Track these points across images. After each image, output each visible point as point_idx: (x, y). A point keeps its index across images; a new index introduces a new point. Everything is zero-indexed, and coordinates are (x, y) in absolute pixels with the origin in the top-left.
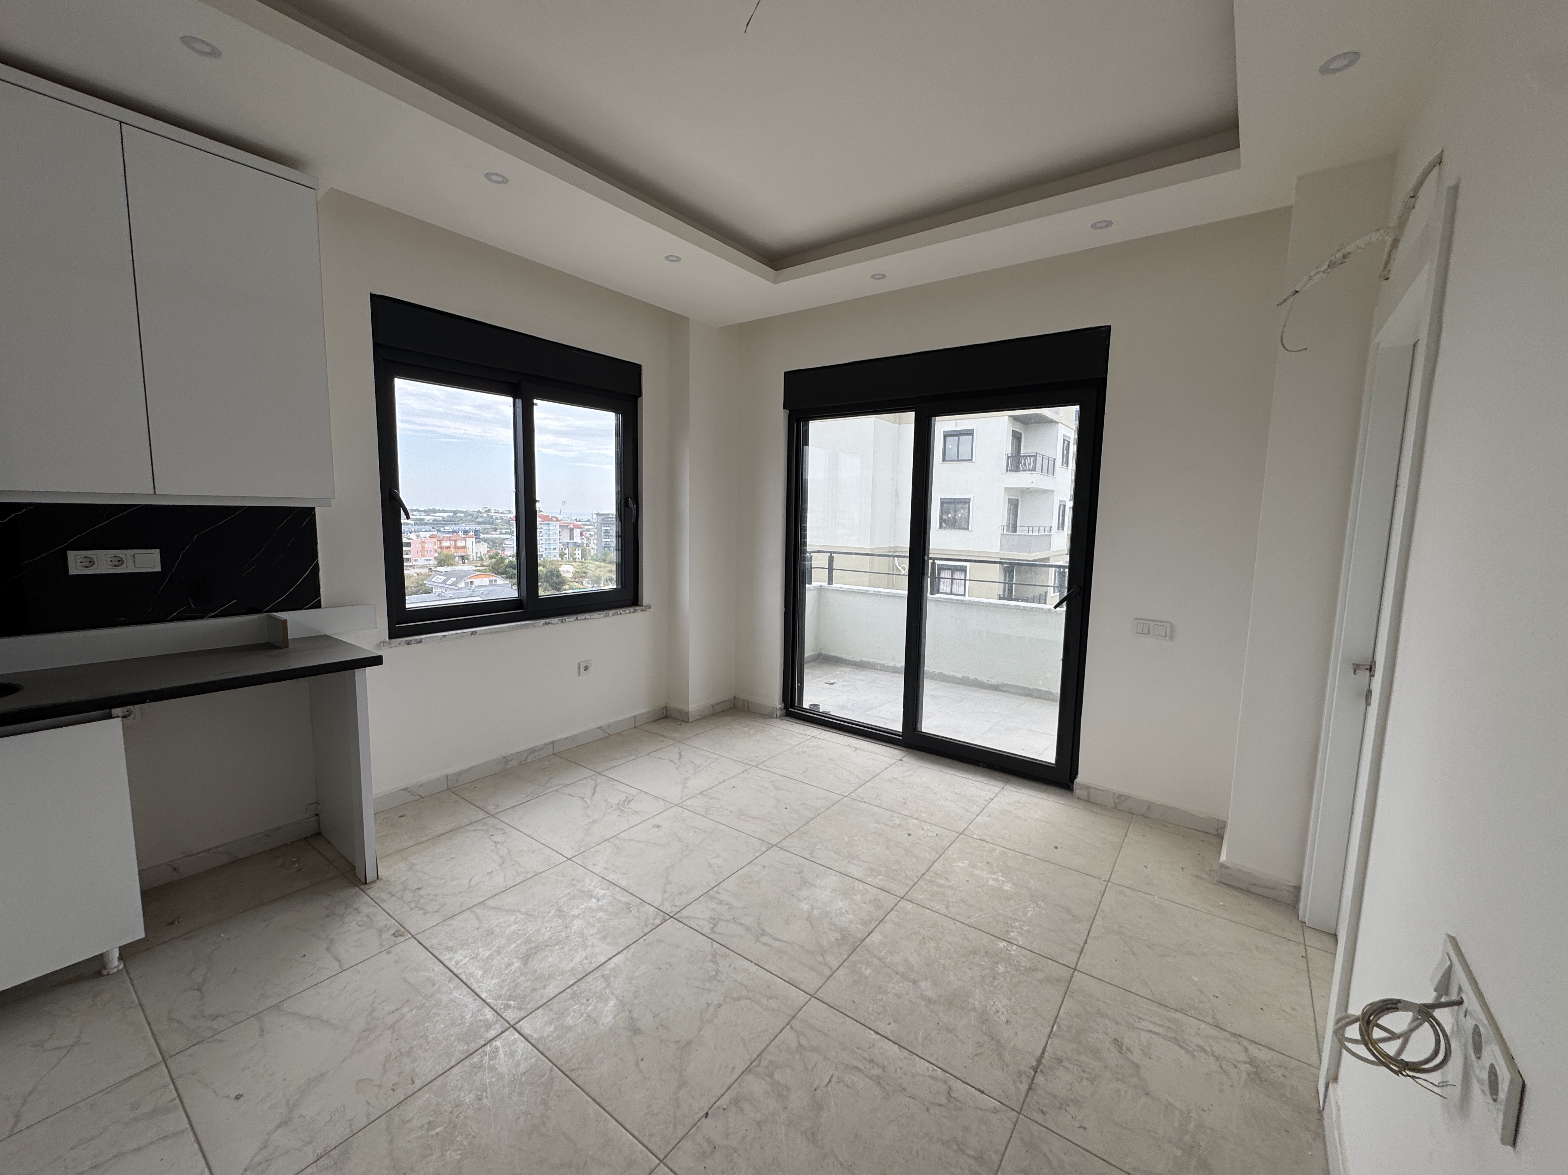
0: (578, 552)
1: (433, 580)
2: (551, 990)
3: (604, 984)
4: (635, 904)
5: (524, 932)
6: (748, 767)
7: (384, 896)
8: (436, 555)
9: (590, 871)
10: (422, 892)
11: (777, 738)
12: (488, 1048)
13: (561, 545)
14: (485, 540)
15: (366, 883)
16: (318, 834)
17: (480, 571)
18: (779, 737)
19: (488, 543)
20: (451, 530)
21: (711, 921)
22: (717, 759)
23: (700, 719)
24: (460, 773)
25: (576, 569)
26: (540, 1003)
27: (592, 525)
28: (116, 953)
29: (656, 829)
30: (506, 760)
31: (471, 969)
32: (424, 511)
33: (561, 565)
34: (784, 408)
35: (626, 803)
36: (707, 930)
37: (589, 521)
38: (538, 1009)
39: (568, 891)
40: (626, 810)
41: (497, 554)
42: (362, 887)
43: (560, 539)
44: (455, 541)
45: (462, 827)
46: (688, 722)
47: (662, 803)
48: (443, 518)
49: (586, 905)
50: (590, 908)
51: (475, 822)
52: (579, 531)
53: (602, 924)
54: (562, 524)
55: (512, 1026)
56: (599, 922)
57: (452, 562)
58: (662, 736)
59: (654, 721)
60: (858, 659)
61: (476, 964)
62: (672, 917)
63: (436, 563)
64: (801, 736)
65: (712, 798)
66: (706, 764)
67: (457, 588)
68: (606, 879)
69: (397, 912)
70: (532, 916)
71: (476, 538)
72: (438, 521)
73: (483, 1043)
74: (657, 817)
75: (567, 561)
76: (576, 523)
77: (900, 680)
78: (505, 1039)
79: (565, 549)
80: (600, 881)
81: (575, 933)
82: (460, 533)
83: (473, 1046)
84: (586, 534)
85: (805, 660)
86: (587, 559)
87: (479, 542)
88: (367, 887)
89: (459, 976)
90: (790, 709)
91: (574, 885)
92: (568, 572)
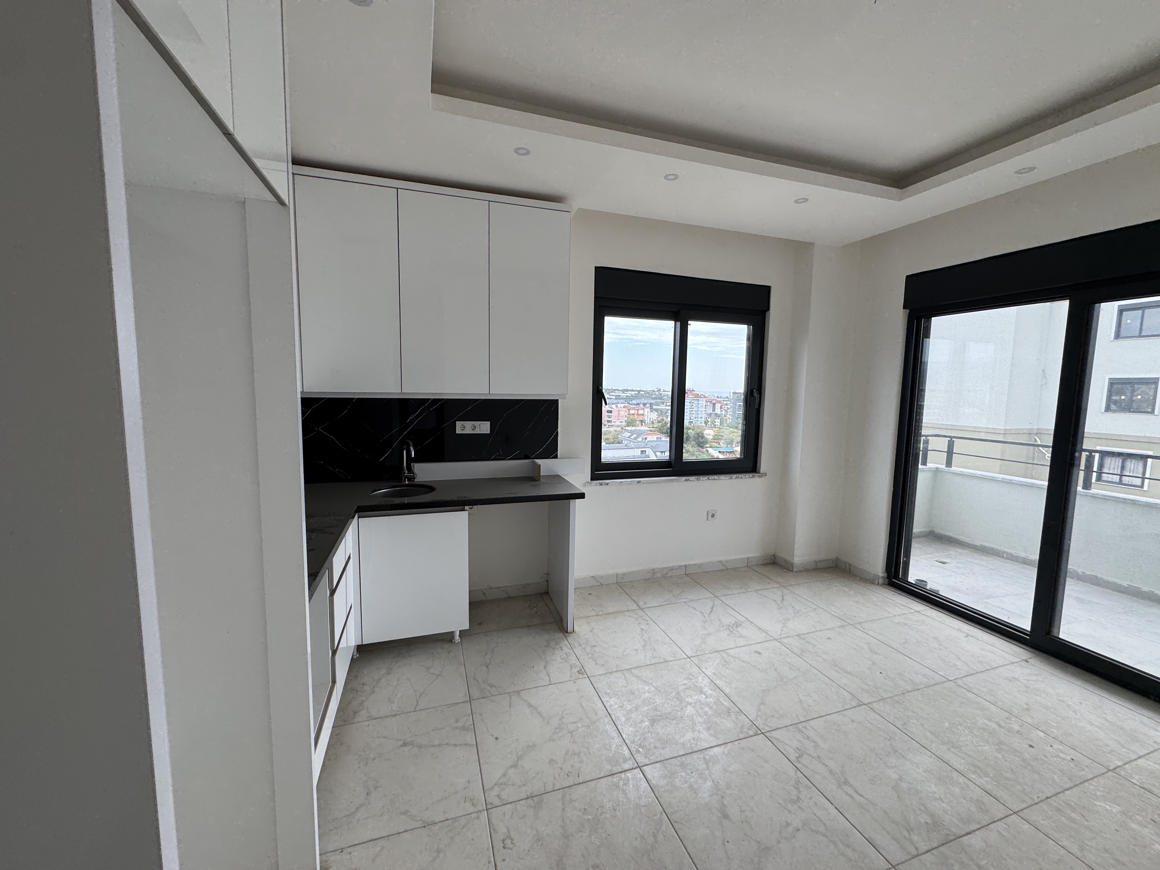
0: (718, 421)
1: (623, 435)
2: (667, 753)
3: (704, 766)
4: (734, 711)
5: (654, 701)
6: (845, 624)
7: (576, 644)
8: (626, 419)
9: (703, 671)
10: (596, 649)
11: (877, 603)
12: (623, 775)
13: (706, 415)
14: (656, 410)
15: (567, 632)
16: (547, 593)
17: (651, 431)
18: (879, 604)
19: (658, 412)
20: (636, 403)
21: (797, 751)
22: (815, 609)
23: (804, 571)
24: (624, 574)
25: (715, 433)
26: (659, 759)
27: (729, 401)
28: (458, 633)
29: (756, 655)
30: (654, 571)
31: (619, 714)
32: (621, 390)
33: (705, 429)
34: (903, 309)
35: (735, 626)
36: (793, 758)
37: (727, 397)
38: (657, 762)
39: (686, 682)
40: (734, 632)
41: (663, 420)
42: (565, 634)
43: (705, 411)
44: (638, 410)
45: (622, 612)
46: (792, 571)
47: (764, 634)
48: (632, 394)
49: (697, 697)
50: (700, 701)
51: (631, 610)
52: (719, 405)
53: (708, 717)
54: (708, 400)
55: (639, 767)
56: (706, 715)
57: (634, 424)
58: (769, 578)
59: (763, 565)
60: (978, 543)
61: (622, 712)
62: (763, 733)
63: (626, 424)
64: (903, 607)
65: (809, 643)
66: (804, 611)
67: (636, 441)
68: (714, 683)
69: (581, 658)
70: (659, 691)
71: (651, 409)
72: (629, 397)
73: (621, 770)
74: (758, 645)
75: (709, 427)
76: (717, 399)
77: (1032, 574)
78: (634, 774)
79: (709, 418)
80: (709, 683)
81: (687, 716)
82: (641, 405)
83: (615, 770)
84: (724, 407)
85: (913, 536)
86: (724, 426)
87: (652, 412)
88: (567, 635)
89: (611, 715)
90: (893, 580)
91: (691, 679)
92: (709, 434)
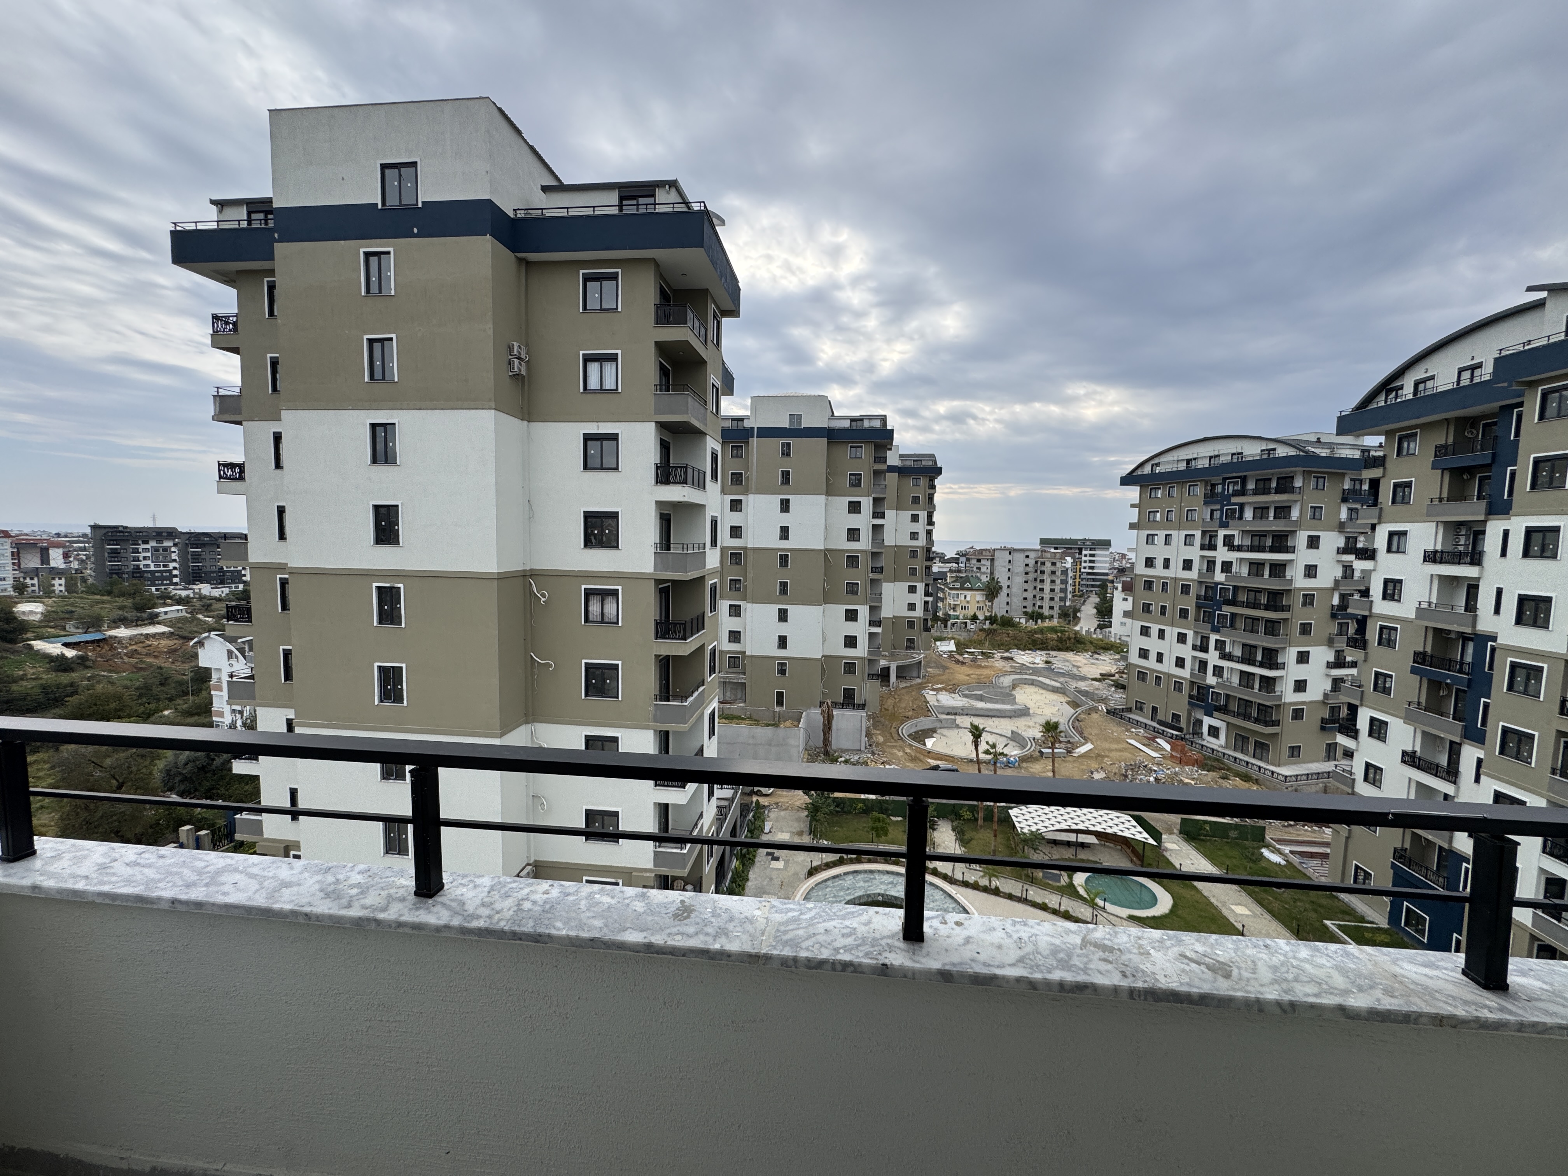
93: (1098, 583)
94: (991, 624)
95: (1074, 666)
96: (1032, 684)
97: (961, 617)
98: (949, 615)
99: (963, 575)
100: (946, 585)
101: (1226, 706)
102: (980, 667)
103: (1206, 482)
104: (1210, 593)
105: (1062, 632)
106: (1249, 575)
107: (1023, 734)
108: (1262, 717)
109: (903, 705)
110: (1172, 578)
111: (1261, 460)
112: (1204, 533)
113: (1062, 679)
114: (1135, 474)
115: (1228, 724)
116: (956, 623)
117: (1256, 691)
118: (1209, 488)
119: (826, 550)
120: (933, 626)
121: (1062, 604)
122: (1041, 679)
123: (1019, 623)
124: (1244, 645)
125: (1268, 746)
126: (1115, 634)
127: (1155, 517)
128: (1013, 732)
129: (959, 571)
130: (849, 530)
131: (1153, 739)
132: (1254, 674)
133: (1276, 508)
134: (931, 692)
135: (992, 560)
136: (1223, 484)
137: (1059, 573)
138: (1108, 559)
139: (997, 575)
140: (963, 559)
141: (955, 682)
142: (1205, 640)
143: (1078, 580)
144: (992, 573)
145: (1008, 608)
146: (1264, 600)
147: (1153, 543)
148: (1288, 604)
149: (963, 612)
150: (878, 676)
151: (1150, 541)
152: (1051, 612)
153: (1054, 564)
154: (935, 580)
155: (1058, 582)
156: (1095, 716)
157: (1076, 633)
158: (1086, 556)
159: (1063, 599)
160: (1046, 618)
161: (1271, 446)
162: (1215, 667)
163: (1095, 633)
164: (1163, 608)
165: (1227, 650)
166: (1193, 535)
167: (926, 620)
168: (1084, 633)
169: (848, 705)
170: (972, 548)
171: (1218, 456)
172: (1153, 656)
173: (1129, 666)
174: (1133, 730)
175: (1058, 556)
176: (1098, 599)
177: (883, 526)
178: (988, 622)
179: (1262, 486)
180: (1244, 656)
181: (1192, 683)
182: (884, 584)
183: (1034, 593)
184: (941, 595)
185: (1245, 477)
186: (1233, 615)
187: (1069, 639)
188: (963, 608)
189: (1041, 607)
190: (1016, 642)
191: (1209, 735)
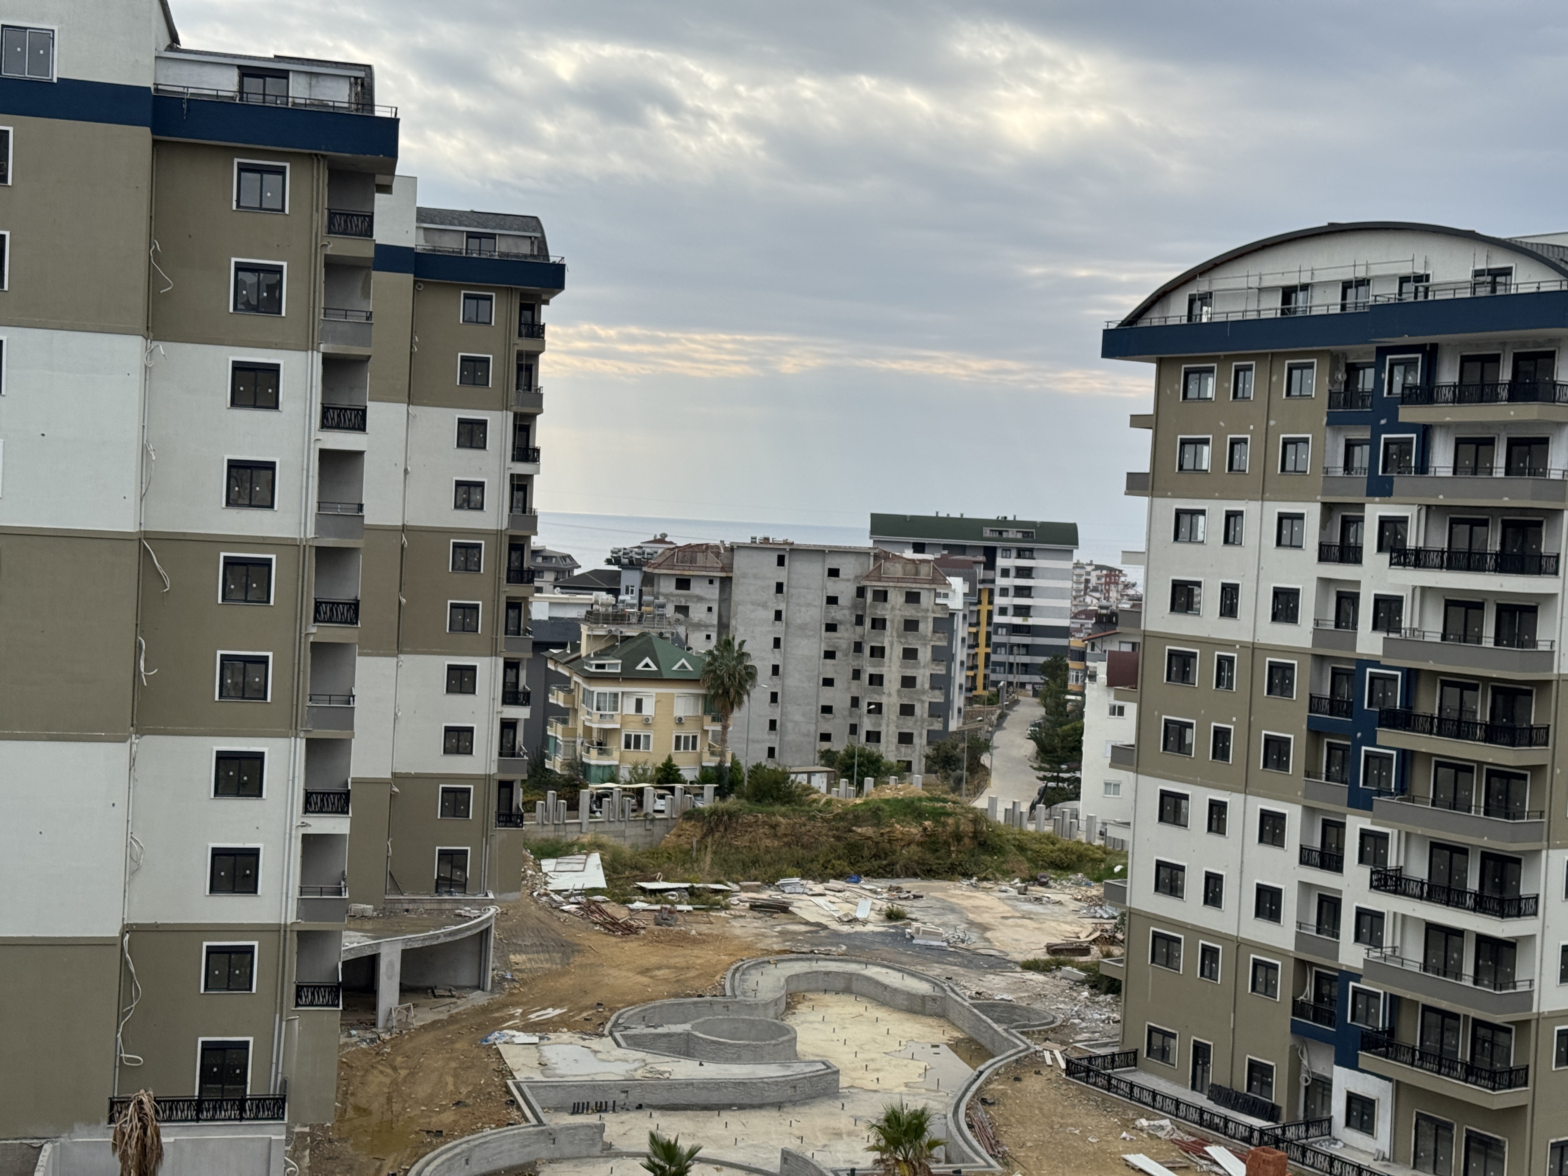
93: (1041, 660)
94: (721, 793)
95: (971, 924)
96: (847, 990)
97: (624, 773)
98: (586, 767)
99: (631, 632)
100: (575, 662)
101: (1391, 1032)
102: (684, 939)
103: (1335, 358)
104: (1345, 690)
105: (938, 815)
106: (1444, 637)
107: (819, 1158)
108: (1483, 1062)
109: (422, 1090)
110: (1243, 645)
111: (1474, 299)
112: (1328, 509)
113: (936, 970)
114: (1144, 323)
115: (1398, 1086)
116: (608, 794)
117: (1468, 982)
118: (1341, 376)
119: (148, 536)
120: (530, 806)
121: (937, 726)
122: (874, 972)
123: (808, 789)
124: (1436, 847)
125: (1498, 1145)
126: (1090, 819)
127: (1197, 456)
128: (786, 1156)
129: (619, 618)
130: (233, 465)
131: (1197, 1148)
132: (1460, 933)
133: (1512, 443)
134: (522, 1037)
135: (726, 582)
136: (1378, 367)
137: (927, 627)
138: (1068, 584)
139: (739, 633)
140: (631, 578)
141: (602, 995)
142: (1332, 832)
143: (982, 650)
144: (723, 626)
145: (772, 740)
146: (1482, 712)
147: (1192, 539)
148: (1542, 723)
149: (633, 755)
150: (334, 990)
151: (1184, 530)
152: (906, 753)
153: (913, 598)
154: (540, 647)
155: (925, 654)
156: (1033, 1084)
157: (979, 818)
158: (1005, 573)
159: (939, 711)
160: (889, 771)
161: (1500, 261)
162: (1361, 913)
163: (1032, 818)
164: (1221, 735)
165: (1392, 863)
166: (1300, 517)
167: (506, 786)
168: (1000, 817)
169: (218, 1105)
170: (662, 540)
171: (1363, 282)
172: (1194, 885)
173: (1128, 918)
174: (1144, 1122)
175: (924, 570)
176: (1042, 711)
177: (358, 455)
178: (709, 789)
179: (1477, 379)
180: (1435, 881)
181: (1302, 965)
182: (359, 660)
183: (855, 689)
184: (557, 698)
185: (1435, 347)
186: (1406, 756)
187: (958, 837)
188: (633, 742)
189: (874, 737)
190: (800, 852)
191: (1348, 1124)
